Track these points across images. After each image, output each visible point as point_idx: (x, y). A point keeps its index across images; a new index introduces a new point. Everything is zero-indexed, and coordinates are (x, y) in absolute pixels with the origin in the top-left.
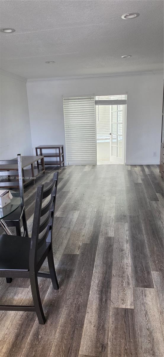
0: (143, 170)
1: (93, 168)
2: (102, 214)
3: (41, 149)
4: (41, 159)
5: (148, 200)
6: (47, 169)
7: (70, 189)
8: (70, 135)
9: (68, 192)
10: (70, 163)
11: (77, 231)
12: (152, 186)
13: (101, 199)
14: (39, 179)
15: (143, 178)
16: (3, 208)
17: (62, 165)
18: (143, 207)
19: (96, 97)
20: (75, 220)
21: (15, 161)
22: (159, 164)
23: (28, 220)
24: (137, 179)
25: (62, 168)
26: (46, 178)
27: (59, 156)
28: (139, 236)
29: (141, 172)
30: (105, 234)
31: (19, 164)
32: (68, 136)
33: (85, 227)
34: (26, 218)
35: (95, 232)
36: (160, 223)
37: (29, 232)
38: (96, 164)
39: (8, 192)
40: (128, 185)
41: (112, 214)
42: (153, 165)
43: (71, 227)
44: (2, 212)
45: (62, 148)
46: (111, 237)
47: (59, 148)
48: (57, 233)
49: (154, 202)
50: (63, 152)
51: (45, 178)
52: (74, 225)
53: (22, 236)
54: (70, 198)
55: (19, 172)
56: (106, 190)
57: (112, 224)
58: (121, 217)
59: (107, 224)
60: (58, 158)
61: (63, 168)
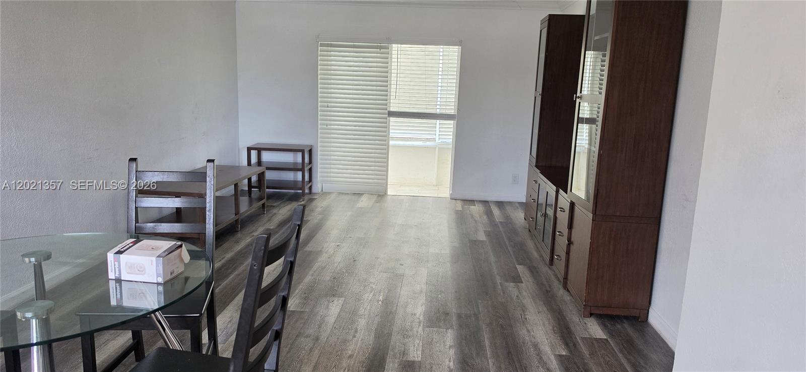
0: (489, 213)
1: (377, 202)
2: (395, 309)
3: (259, 150)
4: (258, 174)
5: (498, 280)
6: (271, 197)
7: (323, 248)
8: (331, 125)
9: (319, 253)
10: (327, 187)
11: (335, 345)
12: (507, 249)
13: (393, 273)
14: (252, 219)
15: (490, 230)
16: (165, 284)
17: (307, 191)
18: (487, 294)
19: (394, 45)
20: (331, 319)
21: (199, 176)
22: (525, 202)
23: (220, 316)
24: (477, 231)
25: (306, 198)
26: (267, 219)
27: (302, 170)
28: (478, 361)
29: (485, 217)
30: (400, 355)
31: (210, 182)
32: (325, 126)
33: (354, 336)
34: (217, 309)
35: (379, 348)
36: (525, 331)
37: (220, 343)
38: (386, 194)
39: (181, 246)
40: (456, 244)
41: (419, 309)
42: (510, 203)
43: (321, 335)
44: (161, 293)
45: (310, 151)
46: (413, 362)
47: (303, 152)
48: (287, 349)
49: (512, 284)
50: (310, 162)
51: (265, 218)
52: (329, 330)
53: (204, 352)
54: (323, 268)
55: (208, 200)
56: (407, 253)
57: (417, 332)
58: (438, 315)
59: (407, 330)
60: (300, 174)
61: (310, 197)
